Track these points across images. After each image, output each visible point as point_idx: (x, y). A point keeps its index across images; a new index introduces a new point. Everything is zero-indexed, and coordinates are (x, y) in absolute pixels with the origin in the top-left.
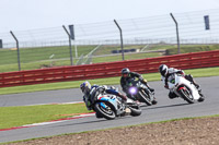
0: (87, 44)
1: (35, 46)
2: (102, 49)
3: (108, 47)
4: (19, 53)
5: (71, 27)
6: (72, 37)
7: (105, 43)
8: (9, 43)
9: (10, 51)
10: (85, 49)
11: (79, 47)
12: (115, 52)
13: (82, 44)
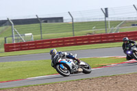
0: (116, 20)
1: (83, 21)
2: (126, 23)
3: (130, 22)
4: (73, 25)
5: (106, 9)
6: (106, 15)
7: (127, 20)
8: (67, 19)
9: (68, 24)
10: (114, 23)
11: (111, 22)
12: (133, 25)
13: (113, 20)
